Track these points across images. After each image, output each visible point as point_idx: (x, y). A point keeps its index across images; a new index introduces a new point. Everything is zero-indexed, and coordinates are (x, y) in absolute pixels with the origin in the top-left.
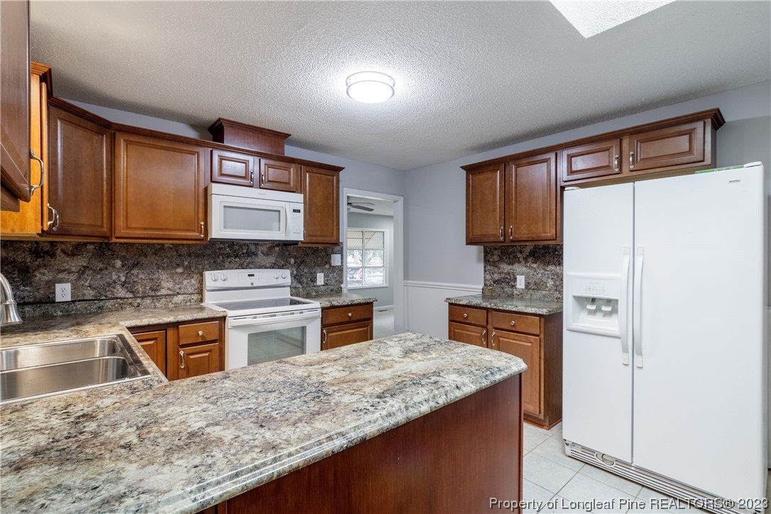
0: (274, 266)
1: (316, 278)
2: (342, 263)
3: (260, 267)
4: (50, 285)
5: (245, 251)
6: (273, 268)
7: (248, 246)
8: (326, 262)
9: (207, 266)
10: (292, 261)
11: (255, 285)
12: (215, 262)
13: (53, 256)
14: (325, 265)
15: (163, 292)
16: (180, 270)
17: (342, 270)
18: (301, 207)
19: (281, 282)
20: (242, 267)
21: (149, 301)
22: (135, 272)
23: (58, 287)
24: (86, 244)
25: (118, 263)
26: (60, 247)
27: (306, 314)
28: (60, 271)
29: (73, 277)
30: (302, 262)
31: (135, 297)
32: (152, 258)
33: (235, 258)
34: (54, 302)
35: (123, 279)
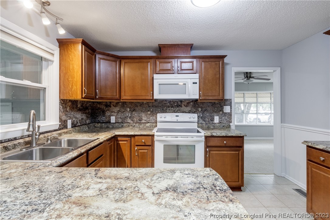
0: (189, 112)
1: (214, 119)
2: (231, 111)
3: (183, 112)
4: (110, 116)
5: (176, 105)
6: (189, 113)
7: (177, 102)
8: (220, 111)
9: (160, 111)
10: (200, 109)
11: (178, 121)
12: (163, 109)
13: (110, 107)
14: (219, 112)
15: (143, 121)
16: (149, 113)
17: (231, 115)
18: (197, 81)
19: (192, 120)
20: (174, 112)
21: (137, 125)
22: (134, 113)
23: (112, 117)
24: (119, 102)
25: (128, 109)
26: (112, 103)
27: (195, 139)
28: (112, 112)
29: (115, 114)
30: (205, 110)
31: (134, 123)
32: (139, 107)
33: (172, 108)
34: (110, 123)
35: (130, 115)
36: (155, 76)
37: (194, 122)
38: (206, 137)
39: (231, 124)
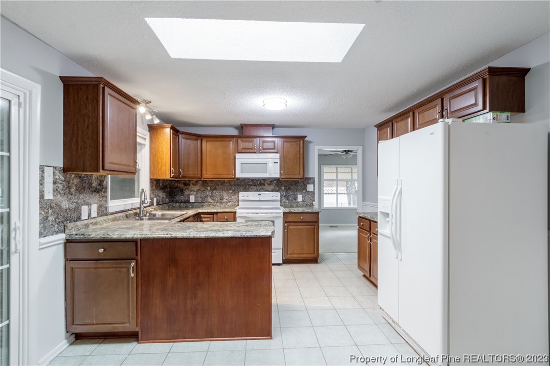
0: (272, 191)
1: (297, 197)
2: (314, 189)
3: (266, 191)
4: (189, 196)
5: (259, 183)
6: (273, 191)
7: (260, 181)
8: (304, 189)
9: (242, 190)
10: (283, 188)
11: (261, 199)
12: (245, 188)
13: (189, 185)
15: (225, 200)
16: (231, 191)
17: (314, 194)
18: (278, 160)
19: (274, 198)
20: (257, 190)
21: (218, 204)
22: (214, 192)
23: (191, 196)
24: (199, 181)
25: (209, 188)
26: (192, 182)
27: (274, 215)
28: (191, 191)
29: (195, 193)
30: (289, 189)
31: (215, 202)
32: (220, 186)
33: (254, 186)
34: (189, 202)
35: (210, 194)
36: (237, 155)
37: (277, 201)
38: (284, 213)
39: (314, 203)
